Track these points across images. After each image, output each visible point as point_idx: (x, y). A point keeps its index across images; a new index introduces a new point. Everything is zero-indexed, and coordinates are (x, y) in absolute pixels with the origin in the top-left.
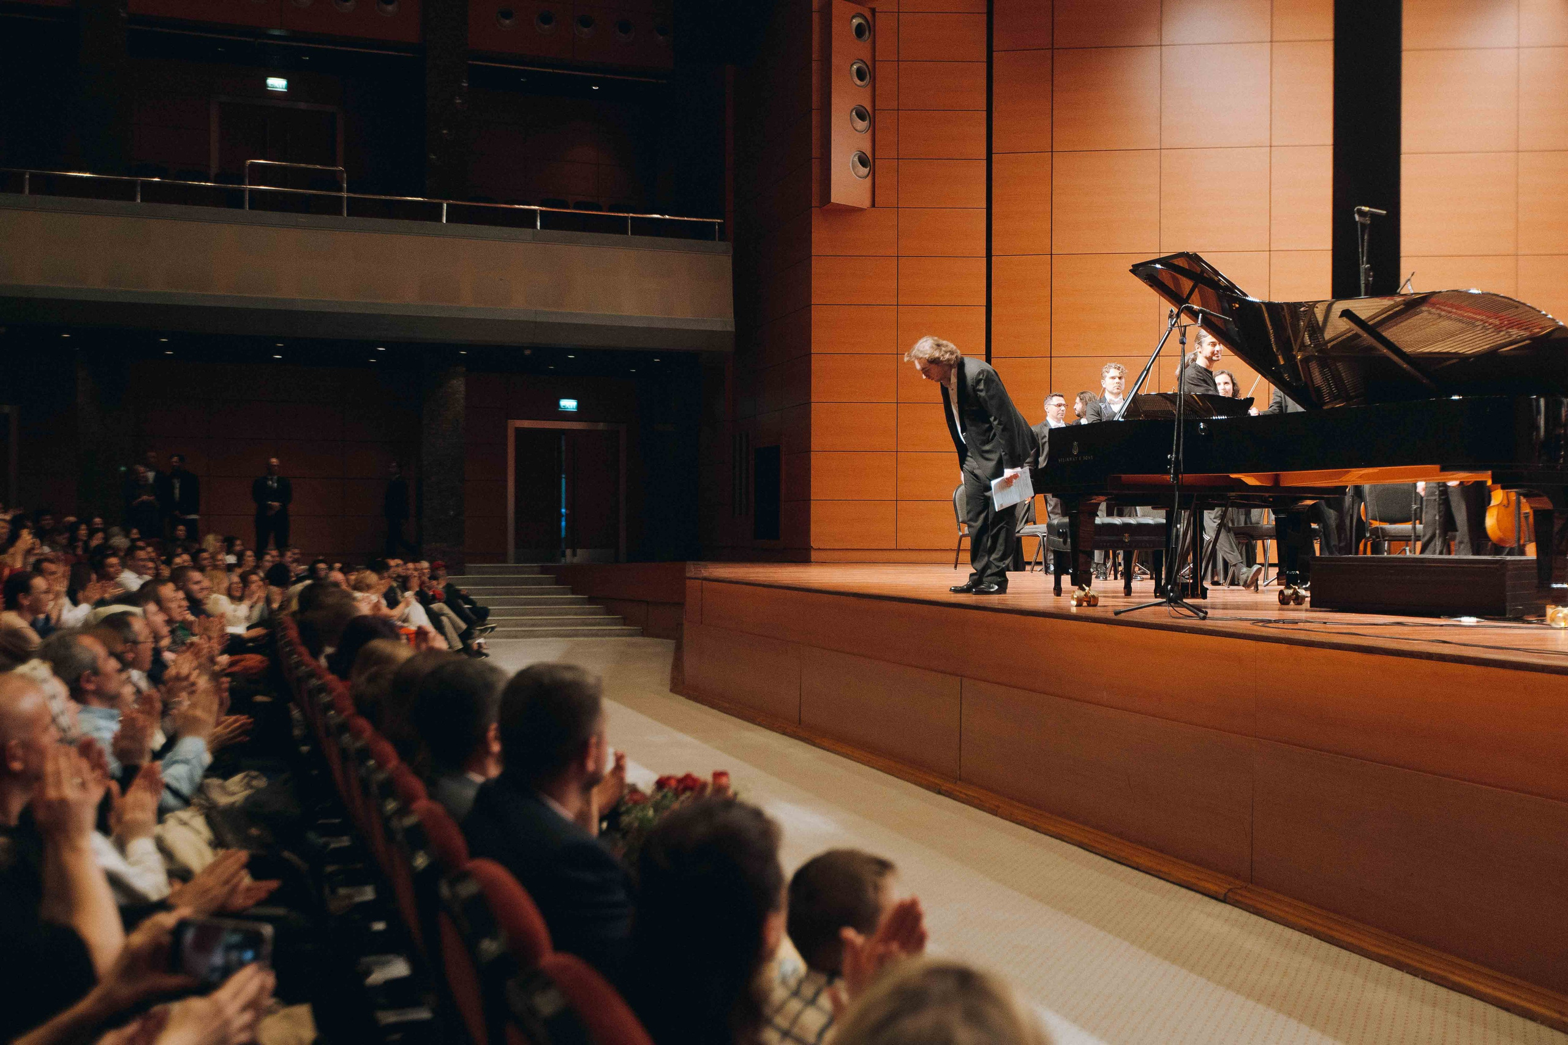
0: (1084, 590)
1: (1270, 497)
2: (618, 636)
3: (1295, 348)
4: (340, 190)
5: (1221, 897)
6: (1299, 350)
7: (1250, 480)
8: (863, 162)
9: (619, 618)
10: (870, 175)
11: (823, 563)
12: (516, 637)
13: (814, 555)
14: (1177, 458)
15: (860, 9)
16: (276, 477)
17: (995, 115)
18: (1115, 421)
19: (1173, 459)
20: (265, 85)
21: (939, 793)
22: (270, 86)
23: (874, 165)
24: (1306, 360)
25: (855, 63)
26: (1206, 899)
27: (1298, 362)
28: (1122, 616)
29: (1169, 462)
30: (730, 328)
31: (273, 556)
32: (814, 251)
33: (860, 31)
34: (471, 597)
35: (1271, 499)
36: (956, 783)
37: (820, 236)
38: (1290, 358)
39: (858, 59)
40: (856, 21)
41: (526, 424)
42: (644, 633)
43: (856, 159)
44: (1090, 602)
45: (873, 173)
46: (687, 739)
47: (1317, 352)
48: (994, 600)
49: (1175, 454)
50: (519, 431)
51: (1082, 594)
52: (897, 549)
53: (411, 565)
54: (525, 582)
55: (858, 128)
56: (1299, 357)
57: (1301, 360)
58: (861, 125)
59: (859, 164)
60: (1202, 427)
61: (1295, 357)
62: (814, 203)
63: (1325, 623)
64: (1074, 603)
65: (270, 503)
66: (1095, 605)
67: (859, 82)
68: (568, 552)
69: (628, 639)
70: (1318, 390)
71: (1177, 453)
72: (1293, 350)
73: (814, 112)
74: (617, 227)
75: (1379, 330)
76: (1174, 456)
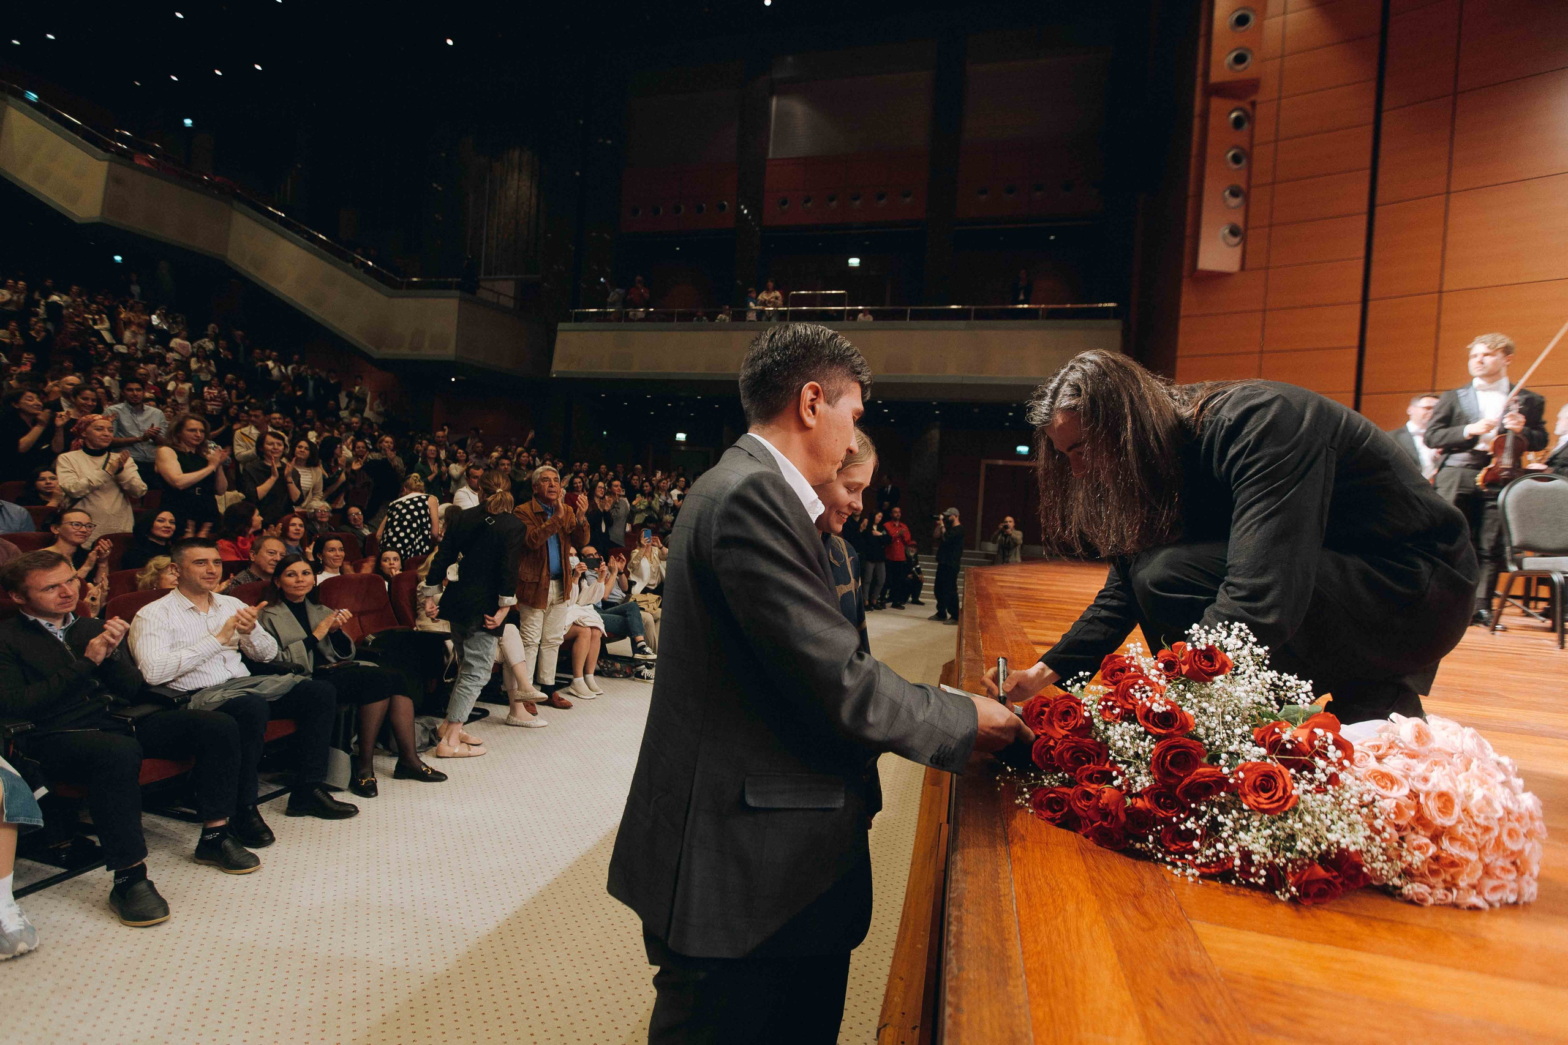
4: (844, 306)
8: (1234, 232)
10: (1241, 244)
15: (1236, 104)
20: (846, 263)
22: (849, 263)
23: (1245, 233)
25: (1232, 149)
32: (1182, 313)
33: (1238, 122)
37: (1188, 300)
39: (1235, 147)
40: (1234, 115)
41: (995, 462)
43: (1227, 231)
45: (1244, 242)
50: (987, 466)
55: (1231, 205)
58: (1234, 202)
59: (1229, 235)
62: (1181, 273)
67: (1235, 167)
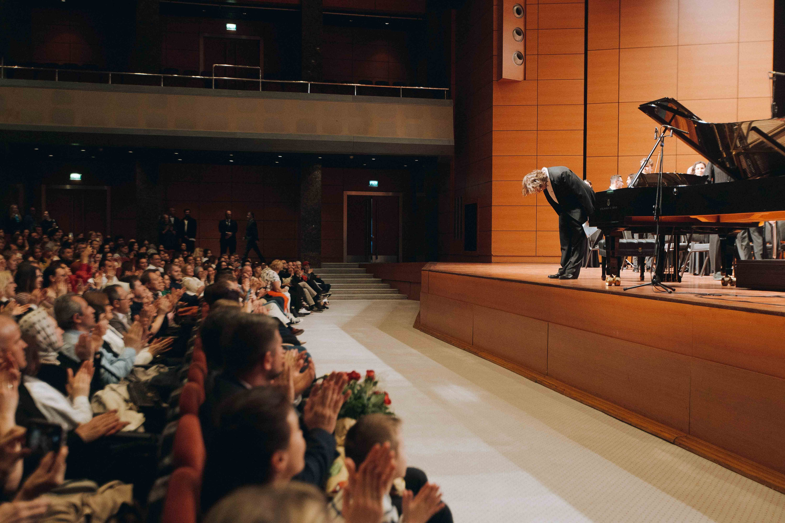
0: (613, 277)
1: (716, 228)
2: (396, 299)
3: (732, 148)
4: (259, 78)
5: (672, 441)
6: (734, 149)
7: (702, 219)
8: (519, 56)
9: (396, 290)
10: (523, 64)
11: (498, 263)
12: (345, 299)
13: (493, 259)
14: (658, 207)
16: (230, 220)
17: (589, 31)
18: (629, 188)
19: (656, 208)
20: (226, 27)
21: (536, 382)
22: (228, 28)
23: (525, 58)
24: (738, 155)
25: (516, 6)
26: (664, 442)
27: (734, 157)
28: (627, 291)
29: (654, 209)
30: (452, 143)
31: (225, 259)
32: (494, 104)
34: (322, 279)
35: (717, 229)
36: (545, 377)
37: (497, 95)
38: (729, 154)
39: (518, 4)
41: (354, 193)
42: (408, 298)
43: (516, 55)
44: (616, 283)
45: (525, 63)
46: (414, 351)
47: (743, 150)
48: (571, 282)
49: (657, 205)
50: (349, 197)
51: (612, 279)
52: (536, 256)
53: (291, 263)
54: (351, 272)
55: (517, 39)
56: (734, 153)
57: (735, 155)
58: (519, 38)
59: (517, 58)
60: (675, 191)
61: (732, 153)
62: (494, 79)
63: (736, 296)
64: (607, 284)
65: (227, 232)
66: (619, 285)
67: (517, 16)
68: (374, 257)
69: (400, 300)
70: (744, 171)
71: (658, 205)
72: (730, 150)
73: (494, 32)
74: (395, 93)
75: (775, 138)
76: (656, 206)
